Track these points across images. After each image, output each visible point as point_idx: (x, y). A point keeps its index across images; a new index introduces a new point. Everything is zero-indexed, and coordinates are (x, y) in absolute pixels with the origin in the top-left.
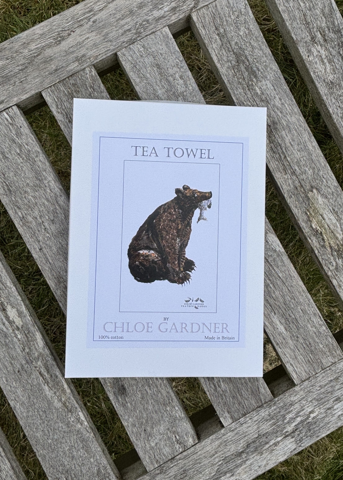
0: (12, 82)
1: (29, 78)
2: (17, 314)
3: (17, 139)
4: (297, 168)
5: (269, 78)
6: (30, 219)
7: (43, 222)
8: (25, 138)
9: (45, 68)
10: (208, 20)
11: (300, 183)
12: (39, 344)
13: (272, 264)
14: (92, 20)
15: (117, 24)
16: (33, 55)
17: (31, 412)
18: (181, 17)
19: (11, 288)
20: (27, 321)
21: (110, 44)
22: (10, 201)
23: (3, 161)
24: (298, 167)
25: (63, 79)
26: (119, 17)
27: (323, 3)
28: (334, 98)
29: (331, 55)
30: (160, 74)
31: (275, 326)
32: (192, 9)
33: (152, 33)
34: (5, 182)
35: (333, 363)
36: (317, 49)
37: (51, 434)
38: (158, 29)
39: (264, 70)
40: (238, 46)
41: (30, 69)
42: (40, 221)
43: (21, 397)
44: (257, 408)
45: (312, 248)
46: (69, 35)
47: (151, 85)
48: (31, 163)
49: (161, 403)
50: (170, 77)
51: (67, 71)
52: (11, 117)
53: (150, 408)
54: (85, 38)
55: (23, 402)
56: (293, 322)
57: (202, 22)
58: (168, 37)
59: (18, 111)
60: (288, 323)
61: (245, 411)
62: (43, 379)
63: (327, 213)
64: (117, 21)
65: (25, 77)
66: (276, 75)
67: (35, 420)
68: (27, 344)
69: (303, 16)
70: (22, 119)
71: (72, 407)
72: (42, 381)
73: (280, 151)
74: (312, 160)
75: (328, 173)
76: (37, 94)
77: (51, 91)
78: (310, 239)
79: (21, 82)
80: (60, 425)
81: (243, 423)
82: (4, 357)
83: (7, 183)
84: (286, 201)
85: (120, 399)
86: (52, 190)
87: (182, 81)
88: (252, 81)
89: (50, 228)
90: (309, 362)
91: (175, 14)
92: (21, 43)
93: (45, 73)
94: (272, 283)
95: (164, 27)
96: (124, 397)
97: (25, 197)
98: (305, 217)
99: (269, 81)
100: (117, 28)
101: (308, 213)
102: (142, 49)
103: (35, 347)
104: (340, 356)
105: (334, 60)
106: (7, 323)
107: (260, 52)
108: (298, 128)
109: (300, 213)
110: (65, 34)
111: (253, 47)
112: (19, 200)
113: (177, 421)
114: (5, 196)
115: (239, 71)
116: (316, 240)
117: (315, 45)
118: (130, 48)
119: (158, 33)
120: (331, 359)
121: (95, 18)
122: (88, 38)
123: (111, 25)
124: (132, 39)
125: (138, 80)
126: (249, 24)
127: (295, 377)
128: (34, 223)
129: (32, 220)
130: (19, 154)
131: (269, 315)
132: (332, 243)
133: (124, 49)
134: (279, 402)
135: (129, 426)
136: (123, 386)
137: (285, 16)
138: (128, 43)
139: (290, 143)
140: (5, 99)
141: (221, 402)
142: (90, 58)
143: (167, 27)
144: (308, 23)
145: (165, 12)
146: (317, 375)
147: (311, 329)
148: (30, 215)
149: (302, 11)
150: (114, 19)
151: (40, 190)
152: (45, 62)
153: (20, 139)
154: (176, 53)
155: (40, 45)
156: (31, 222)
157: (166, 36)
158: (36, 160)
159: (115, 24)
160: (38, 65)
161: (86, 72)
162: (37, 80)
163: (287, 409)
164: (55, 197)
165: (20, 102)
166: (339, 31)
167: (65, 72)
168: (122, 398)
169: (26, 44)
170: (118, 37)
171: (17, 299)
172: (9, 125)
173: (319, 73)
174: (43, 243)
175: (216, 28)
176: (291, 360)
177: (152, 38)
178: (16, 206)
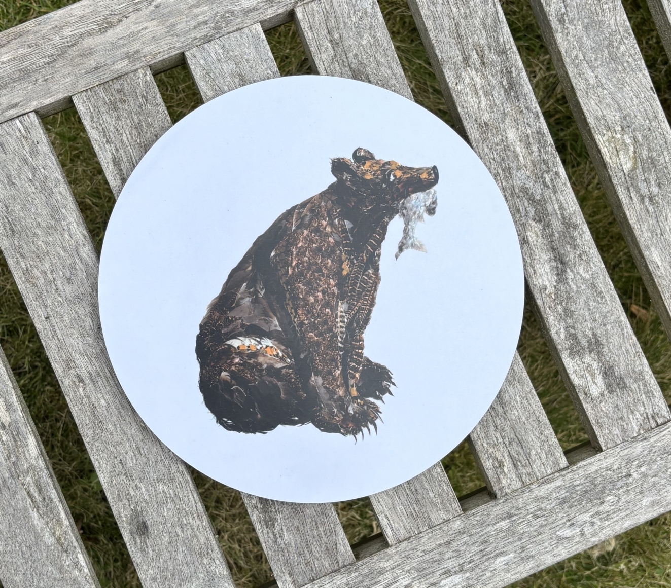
0: (33, 79)
1: (57, 76)
2: (5, 407)
3: (31, 159)
6: (36, 273)
7: (54, 280)
8: (43, 159)
9: (81, 64)
10: (319, 20)
12: (31, 452)
14: (154, 3)
15: (188, 13)
16: (66, 44)
17: (10, 547)
18: (280, 11)
20: (17, 417)
21: (176, 39)
22: (12, 246)
23: (8, 187)
25: (104, 81)
26: (192, 4)
27: (486, 10)
28: (487, 146)
29: (489, 85)
32: (296, 3)
33: (237, 30)
34: (7, 218)
35: (445, 521)
36: (469, 75)
37: (35, 580)
38: (246, 25)
40: (358, 61)
41: (59, 64)
42: (51, 277)
44: (331, 572)
46: (119, 22)
48: (46, 194)
49: (196, 553)
51: (111, 71)
52: (26, 129)
53: (180, 557)
54: (141, 28)
57: (309, 21)
58: (260, 38)
59: (37, 121)
61: (313, 574)
62: (33, 502)
64: (189, 9)
65: (52, 73)
67: (15, 558)
68: (14, 450)
69: (454, 27)
70: (41, 132)
71: (69, 545)
72: (30, 504)
76: (65, 98)
77: (86, 97)
79: (46, 80)
80: (50, 569)
83: (10, 220)
85: (138, 541)
86: (73, 236)
89: (64, 289)
90: (412, 515)
91: (272, 6)
92: (51, 27)
93: (80, 70)
95: (255, 23)
96: (145, 539)
97: (33, 242)
100: (188, 19)
102: (221, 51)
103: (25, 456)
104: (456, 511)
105: (494, 93)
107: (388, 71)
110: (114, 19)
111: (378, 63)
112: (23, 245)
113: (216, 580)
114: (4, 238)
117: (468, 69)
118: (204, 49)
119: (246, 31)
120: (443, 515)
122: (146, 28)
123: (181, 13)
124: (207, 36)
125: (210, 93)
126: (377, 30)
127: (389, 535)
128: (42, 280)
129: (39, 274)
130: (30, 180)
133: (194, 49)
134: (364, 566)
135: (146, 580)
136: (144, 523)
137: (429, 24)
138: (202, 41)
140: (21, 102)
141: (281, 560)
142: (145, 56)
143: (259, 24)
144: (460, 37)
146: (421, 535)
148: (37, 267)
149: (454, 19)
150: (184, 6)
152: (82, 56)
153: (35, 159)
154: (268, 61)
155: (77, 31)
156: (38, 279)
157: (256, 36)
158: (54, 191)
159: (186, 12)
160: (72, 60)
161: (138, 75)
162: (68, 80)
163: (373, 579)
164: (75, 246)
165: (40, 108)
166: (504, 52)
167: (109, 72)
168: (141, 540)
169: (58, 29)
170: (188, 31)
171: (6, 385)
172: (22, 138)
173: (469, 109)
174: (52, 309)
175: (328, 31)
176: (386, 510)
177: (236, 37)
178: (19, 253)
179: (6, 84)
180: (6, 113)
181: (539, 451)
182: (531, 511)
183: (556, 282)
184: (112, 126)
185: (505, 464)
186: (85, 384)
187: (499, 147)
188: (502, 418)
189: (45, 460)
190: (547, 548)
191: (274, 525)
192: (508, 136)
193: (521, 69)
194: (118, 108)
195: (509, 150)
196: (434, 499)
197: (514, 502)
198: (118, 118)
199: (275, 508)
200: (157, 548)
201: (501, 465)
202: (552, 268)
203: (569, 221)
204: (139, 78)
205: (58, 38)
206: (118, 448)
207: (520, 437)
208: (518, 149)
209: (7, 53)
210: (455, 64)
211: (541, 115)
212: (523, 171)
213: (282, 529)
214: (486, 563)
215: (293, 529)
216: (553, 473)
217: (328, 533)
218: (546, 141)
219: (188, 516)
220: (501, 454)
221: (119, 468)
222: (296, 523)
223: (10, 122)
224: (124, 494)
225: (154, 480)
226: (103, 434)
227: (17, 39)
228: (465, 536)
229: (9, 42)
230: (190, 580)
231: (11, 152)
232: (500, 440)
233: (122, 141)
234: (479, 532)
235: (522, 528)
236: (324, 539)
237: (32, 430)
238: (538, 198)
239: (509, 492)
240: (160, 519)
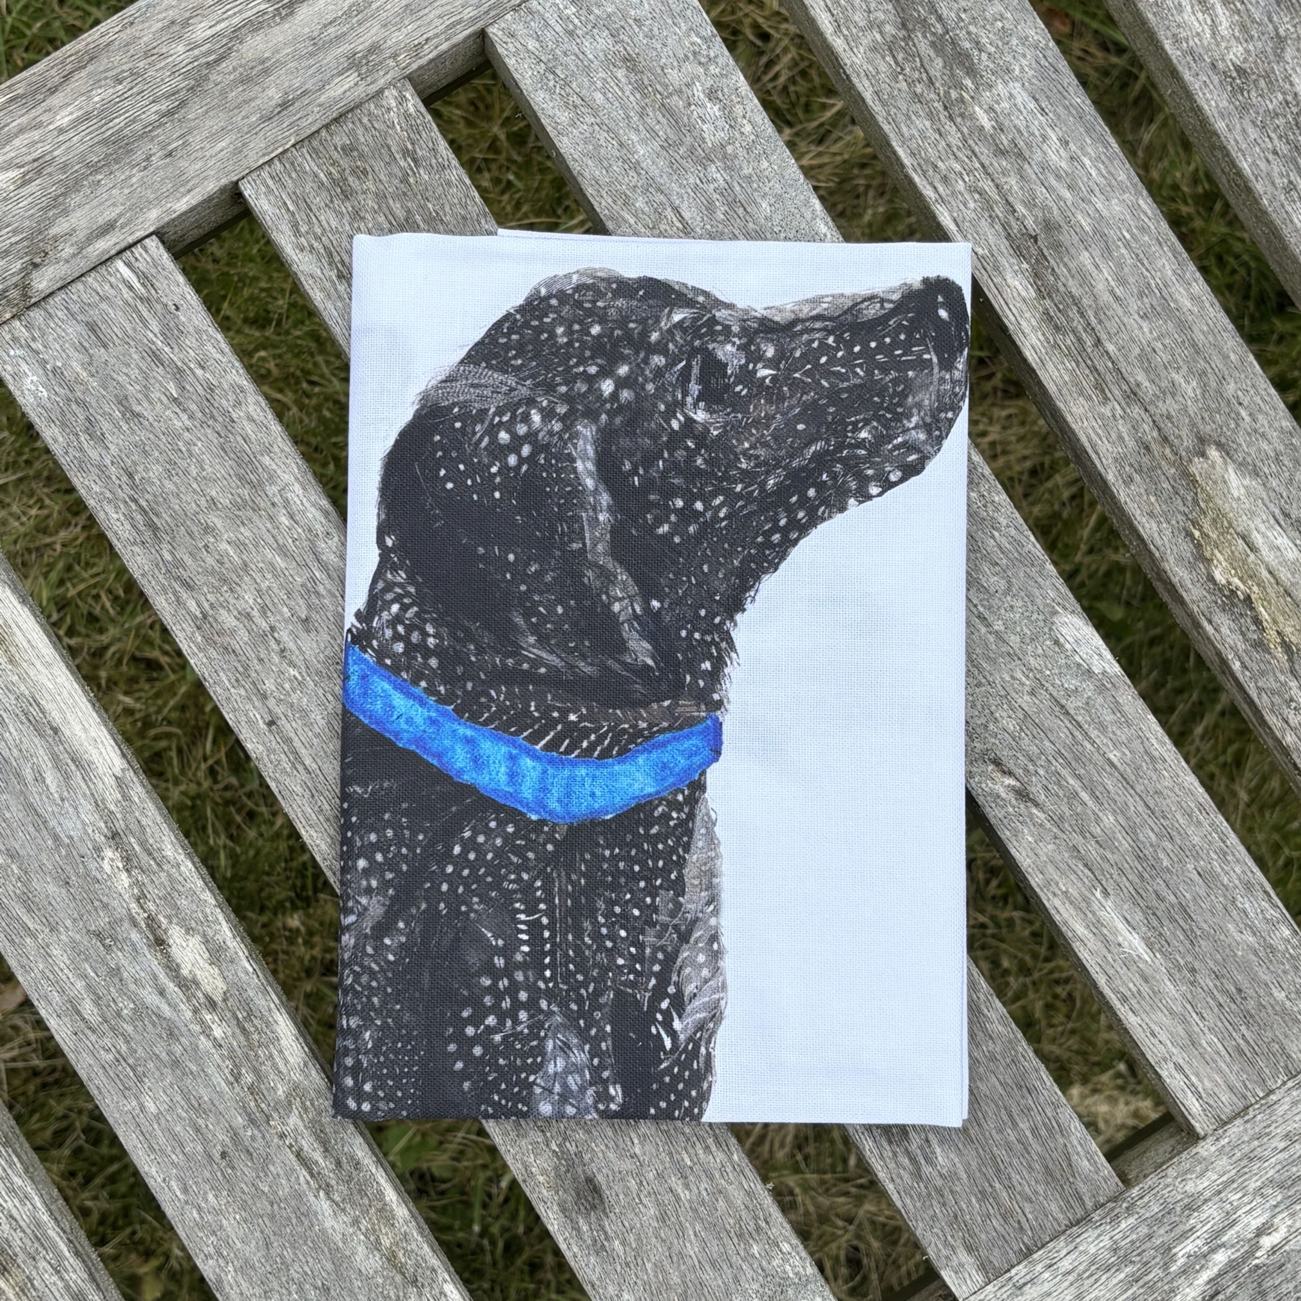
0: (139, 156)
1: (195, 139)
2: (207, 956)
3: (167, 349)
4: (1141, 377)
5: (1017, 72)
6: (228, 620)
7: (273, 629)
8: (195, 344)
9: (246, 102)
11: (1159, 429)
12: (287, 1054)
13: (1080, 718)
16: (203, 60)
19: (178, 865)
20: (242, 976)
22: (157, 565)
23: (125, 427)
24: (1146, 371)
25: (309, 132)
28: (1253, 122)
30: (640, 88)
31: (1110, 937)
34: (135, 501)
39: (997, 47)
41: (194, 111)
42: (264, 625)
43: (239, 1245)
44: (1068, 1227)
45: (1219, 654)
47: (609, 130)
48: (219, 428)
49: (728, 1232)
50: (675, 98)
51: (320, 105)
52: (144, 278)
53: (692, 1249)
55: (246, 1261)
56: (1173, 920)
59: (165, 256)
60: (1155, 923)
61: (1025, 1239)
62: (312, 1175)
63: (1262, 528)
65: (182, 136)
66: (1043, 62)
68: (247, 1056)
70: (181, 279)
71: (418, 1265)
72: (308, 1183)
73: (1078, 323)
74: (1194, 345)
75: (1253, 386)
76: (223, 190)
77: (272, 178)
78: (1210, 622)
79: (170, 155)
81: (1025, 1284)
82: (171, 1109)
83: (144, 504)
84: (1113, 497)
85: (585, 1228)
86: (297, 518)
87: (716, 108)
88: (960, 86)
89: (299, 649)
90: (1241, 1053)
92: (160, 25)
93: (247, 117)
94: (1085, 787)
96: (599, 1219)
97: (206, 547)
98: (1187, 549)
99: (1018, 85)
101: (1197, 534)
102: (571, 10)
103: (275, 1066)
106: (171, 987)
108: (1133, 235)
109: (1168, 533)
112: (185, 558)
113: (790, 1291)
114: (136, 549)
115: (911, 56)
116: (1233, 625)
118: (530, 11)
125: (564, 117)
127: (1193, 1110)
128: (243, 635)
129: (235, 623)
130: (175, 400)
131: (1085, 899)
132: (1288, 630)
133: (508, 17)
134: (1146, 1199)
136: (590, 1180)
139: (1112, 292)
140: (120, 215)
141: (939, 1215)
142: (395, 56)
146: (1273, 1097)
147: (1238, 937)
148: (225, 606)
152: (246, 80)
153: (176, 350)
154: (689, 13)
155: (223, 25)
156: (233, 632)
158: (234, 416)
160: (223, 93)
161: (384, 103)
162: (223, 144)
163: (1174, 1225)
164: (308, 540)
165: (168, 223)
167: (316, 110)
168: (590, 1224)
169: (178, 27)
171: (201, 903)
172: (139, 303)
173: (1191, 43)
174: (279, 701)
176: (1174, 1051)
178: (178, 578)
179: (77, 181)
180: (90, 249)
194: (353, 192)
196: (1288, 1004)
200: (631, 1238)
204: (389, 110)
205: (181, 49)
209: (68, 105)
213: (927, 1141)
217: (1043, 1132)
219: (693, 1146)
223: (102, 270)
227: (85, 67)
229: (67, 78)
231: (117, 341)
236: (1036, 1146)
237: (281, 1001)
240: (627, 1165)
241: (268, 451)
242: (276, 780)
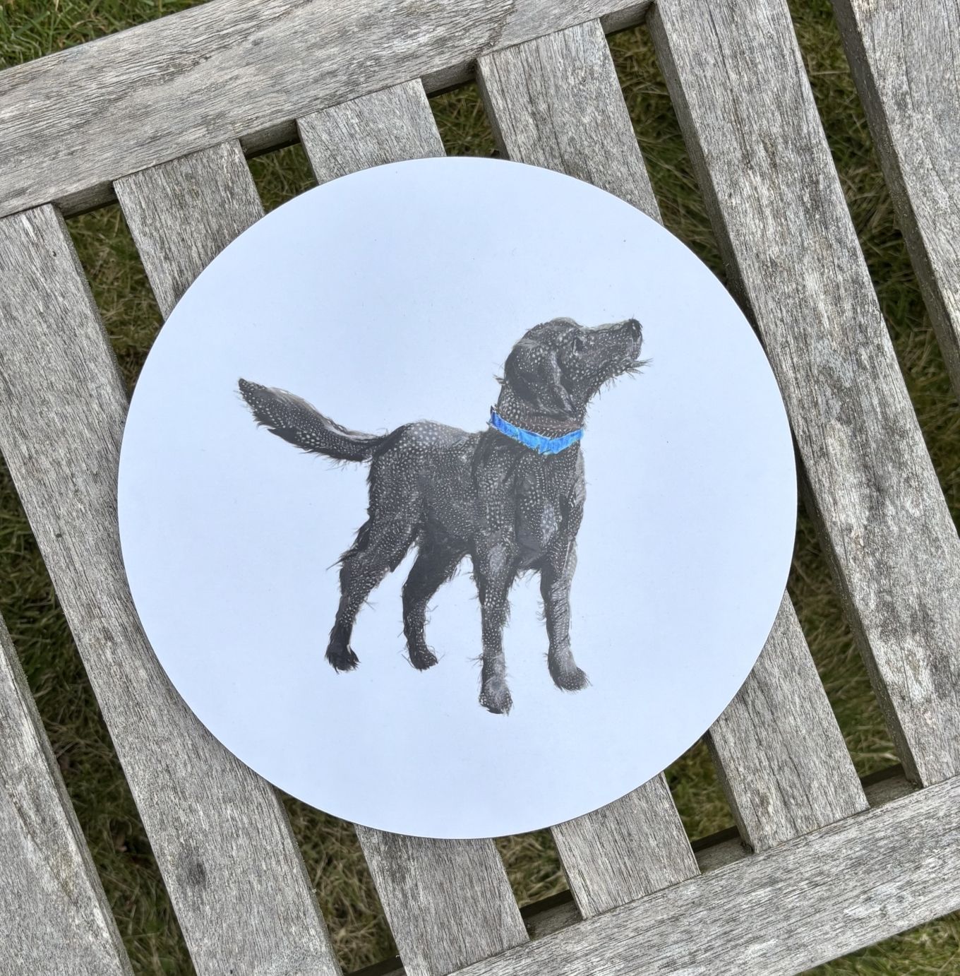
0: (51, 150)
1: (91, 147)
3: (42, 279)
6: (45, 462)
7: (73, 475)
8: (61, 280)
9: (129, 131)
10: (516, 79)
12: (25, 745)
14: (251, 38)
15: (307, 56)
16: (107, 97)
18: (454, 62)
20: (7, 690)
21: (285, 98)
25: (165, 160)
26: (313, 41)
27: (783, 80)
28: (773, 298)
29: (782, 200)
32: (481, 49)
33: (383, 89)
35: (672, 885)
36: (751, 183)
37: (25, 946)
38: (398, 81)
40: (576, 149)
41: (94, 129)
42: (68, 471)
44: (489, 956)
46: (194, 65)
48: (65, 338)
49: (279, 916)
51: (176, 144)
52: (37, 230)
53: (254, 921)
54: (229, 77)
57: (501, 81)
58: (419, 102)
59: (55, 218)
61: (462, 958)
62: (25, 824)
64: (308, 48)
65: (82, 144)
69: (731, 103)
70: (62, 236)
71: (80, 894)
72: (22, 828)
76: (102, 184)
77: (136, 184)
79: (72, 153)
80: (48, 930)
83: (6, 376)
85: (190, 894)
86: (105, 408)
89: (87, 491)
90: (621, 873)
91: (443, 53)
92: (83, 67)
93: (127, 140)
95: (413, 78)
96: (200, 890)
97: (41, 413)
100: (306, 66)
102: (355, 121)
103: (16, 751)
104: (690, 870)
105: (788, 213)
110: (186, 60)
111: (607, 155)
112: (26, 417)
113: (309, 959)
117: (750, 172)
118: (328, 115)
119: (398, 90)
120: (670, 875)
121: (260, 34)
122: (237, 78)
123: (295, 55)
124: (335, 95)
126: (608, 101)
127: (583, 902)
128: (53, 475)
129: (49, 466)
130: (41, 313)
133: (313, 115)
134: (541, 950)
135: (200, 956)
136: (200, 866)
137: (692, 96)
138: (326, 103)
140: (30, 186)
141: (413, 933)
142: (233, 123)
143: (420, 80)
144: (739, 121)
145: (420, 45)
146: (634, 905)
147: (636, 801)
148: (45, 454)
149: (731, 91)
150: (300, 45)
151: (76, 401)
152: (132, 116)
153: (48, 281)
155: (125, 77)
156: (46, 472)
157: (413, 100)
158: (77, 332)
159: (304, 54)
160: (115, 122)
161: (220, 152)
162: (109, 154)
163: (555, 968)
164: (108, 423)
165: (61, 198)
166: (808, 149)
167: (174, 146)
168: (193, 892)
169: (95, 71)
170: (304, 86)
172: (30, 245)
173: (747, 238)
174: (67, 523)
175: (530, 98)
176: (581, 863)
177: (382, 100)
178: (18, 429)
179: (7, 157)
180: (6, 204)
181: (825, 782)
182: (807, 875)
183: (868, 519)
184: (175, 233)
185: (771, 801)
186: (114, 644)
187: (790, 301)
188: (770, 730)
189: (47, 759)
190: (827, 933)
191: (404, 878)
192: (806, 283)
193: (834, 178)
194: (187, 204)
195: (806, 306)
196: (657, 850)
197: (780, 860)
198: (186, 220)
199: (407, 852)
201: (764, 801)
202: (863, 498)
203: (894, 424)
205: (94, 86)
206: (163, 747)
207: (796, 760)
208: (821, 306)
209: (11, 105)
210: (729, 163)
211: (860, 253)
212: (826, 341)
213: (416, 886)
214: (732, 953)
215: (434, 886)
216: (844, 819)
217: (489, 895)
218: (865, 296)
219: (270, 858)
220: (765, 784)
221: (164, 779)
222: (439, 876)
223: (11, 219)
224: (170, 819)
225: (218, 799)
226: (141, 724)
227: (27, 83)
228: (701, 909)
229: (14, 87)
230: (268, 958)
232: (766, 763)
233: (190, 257)
234: (724, 905)
235: (790, 901)
236: (482, 904)
237: (30, 712)
238: (847, 385)
239: (775, 844)
240: (226, 861)
241: (95, 360)
242: (54, 572)
